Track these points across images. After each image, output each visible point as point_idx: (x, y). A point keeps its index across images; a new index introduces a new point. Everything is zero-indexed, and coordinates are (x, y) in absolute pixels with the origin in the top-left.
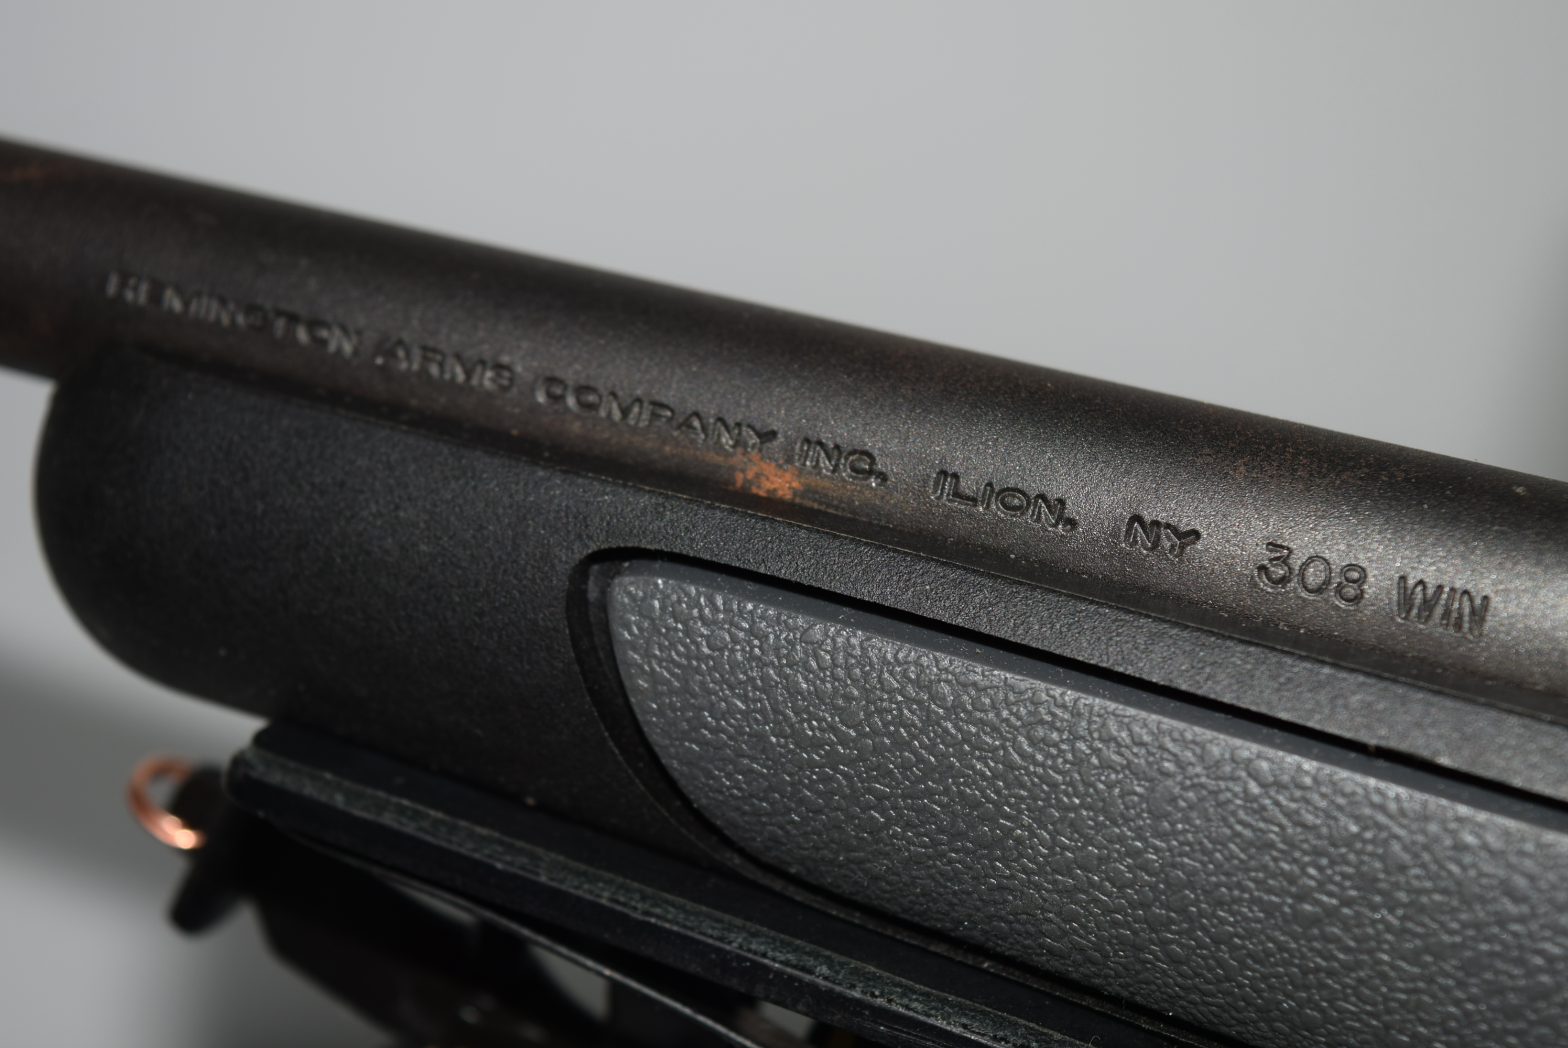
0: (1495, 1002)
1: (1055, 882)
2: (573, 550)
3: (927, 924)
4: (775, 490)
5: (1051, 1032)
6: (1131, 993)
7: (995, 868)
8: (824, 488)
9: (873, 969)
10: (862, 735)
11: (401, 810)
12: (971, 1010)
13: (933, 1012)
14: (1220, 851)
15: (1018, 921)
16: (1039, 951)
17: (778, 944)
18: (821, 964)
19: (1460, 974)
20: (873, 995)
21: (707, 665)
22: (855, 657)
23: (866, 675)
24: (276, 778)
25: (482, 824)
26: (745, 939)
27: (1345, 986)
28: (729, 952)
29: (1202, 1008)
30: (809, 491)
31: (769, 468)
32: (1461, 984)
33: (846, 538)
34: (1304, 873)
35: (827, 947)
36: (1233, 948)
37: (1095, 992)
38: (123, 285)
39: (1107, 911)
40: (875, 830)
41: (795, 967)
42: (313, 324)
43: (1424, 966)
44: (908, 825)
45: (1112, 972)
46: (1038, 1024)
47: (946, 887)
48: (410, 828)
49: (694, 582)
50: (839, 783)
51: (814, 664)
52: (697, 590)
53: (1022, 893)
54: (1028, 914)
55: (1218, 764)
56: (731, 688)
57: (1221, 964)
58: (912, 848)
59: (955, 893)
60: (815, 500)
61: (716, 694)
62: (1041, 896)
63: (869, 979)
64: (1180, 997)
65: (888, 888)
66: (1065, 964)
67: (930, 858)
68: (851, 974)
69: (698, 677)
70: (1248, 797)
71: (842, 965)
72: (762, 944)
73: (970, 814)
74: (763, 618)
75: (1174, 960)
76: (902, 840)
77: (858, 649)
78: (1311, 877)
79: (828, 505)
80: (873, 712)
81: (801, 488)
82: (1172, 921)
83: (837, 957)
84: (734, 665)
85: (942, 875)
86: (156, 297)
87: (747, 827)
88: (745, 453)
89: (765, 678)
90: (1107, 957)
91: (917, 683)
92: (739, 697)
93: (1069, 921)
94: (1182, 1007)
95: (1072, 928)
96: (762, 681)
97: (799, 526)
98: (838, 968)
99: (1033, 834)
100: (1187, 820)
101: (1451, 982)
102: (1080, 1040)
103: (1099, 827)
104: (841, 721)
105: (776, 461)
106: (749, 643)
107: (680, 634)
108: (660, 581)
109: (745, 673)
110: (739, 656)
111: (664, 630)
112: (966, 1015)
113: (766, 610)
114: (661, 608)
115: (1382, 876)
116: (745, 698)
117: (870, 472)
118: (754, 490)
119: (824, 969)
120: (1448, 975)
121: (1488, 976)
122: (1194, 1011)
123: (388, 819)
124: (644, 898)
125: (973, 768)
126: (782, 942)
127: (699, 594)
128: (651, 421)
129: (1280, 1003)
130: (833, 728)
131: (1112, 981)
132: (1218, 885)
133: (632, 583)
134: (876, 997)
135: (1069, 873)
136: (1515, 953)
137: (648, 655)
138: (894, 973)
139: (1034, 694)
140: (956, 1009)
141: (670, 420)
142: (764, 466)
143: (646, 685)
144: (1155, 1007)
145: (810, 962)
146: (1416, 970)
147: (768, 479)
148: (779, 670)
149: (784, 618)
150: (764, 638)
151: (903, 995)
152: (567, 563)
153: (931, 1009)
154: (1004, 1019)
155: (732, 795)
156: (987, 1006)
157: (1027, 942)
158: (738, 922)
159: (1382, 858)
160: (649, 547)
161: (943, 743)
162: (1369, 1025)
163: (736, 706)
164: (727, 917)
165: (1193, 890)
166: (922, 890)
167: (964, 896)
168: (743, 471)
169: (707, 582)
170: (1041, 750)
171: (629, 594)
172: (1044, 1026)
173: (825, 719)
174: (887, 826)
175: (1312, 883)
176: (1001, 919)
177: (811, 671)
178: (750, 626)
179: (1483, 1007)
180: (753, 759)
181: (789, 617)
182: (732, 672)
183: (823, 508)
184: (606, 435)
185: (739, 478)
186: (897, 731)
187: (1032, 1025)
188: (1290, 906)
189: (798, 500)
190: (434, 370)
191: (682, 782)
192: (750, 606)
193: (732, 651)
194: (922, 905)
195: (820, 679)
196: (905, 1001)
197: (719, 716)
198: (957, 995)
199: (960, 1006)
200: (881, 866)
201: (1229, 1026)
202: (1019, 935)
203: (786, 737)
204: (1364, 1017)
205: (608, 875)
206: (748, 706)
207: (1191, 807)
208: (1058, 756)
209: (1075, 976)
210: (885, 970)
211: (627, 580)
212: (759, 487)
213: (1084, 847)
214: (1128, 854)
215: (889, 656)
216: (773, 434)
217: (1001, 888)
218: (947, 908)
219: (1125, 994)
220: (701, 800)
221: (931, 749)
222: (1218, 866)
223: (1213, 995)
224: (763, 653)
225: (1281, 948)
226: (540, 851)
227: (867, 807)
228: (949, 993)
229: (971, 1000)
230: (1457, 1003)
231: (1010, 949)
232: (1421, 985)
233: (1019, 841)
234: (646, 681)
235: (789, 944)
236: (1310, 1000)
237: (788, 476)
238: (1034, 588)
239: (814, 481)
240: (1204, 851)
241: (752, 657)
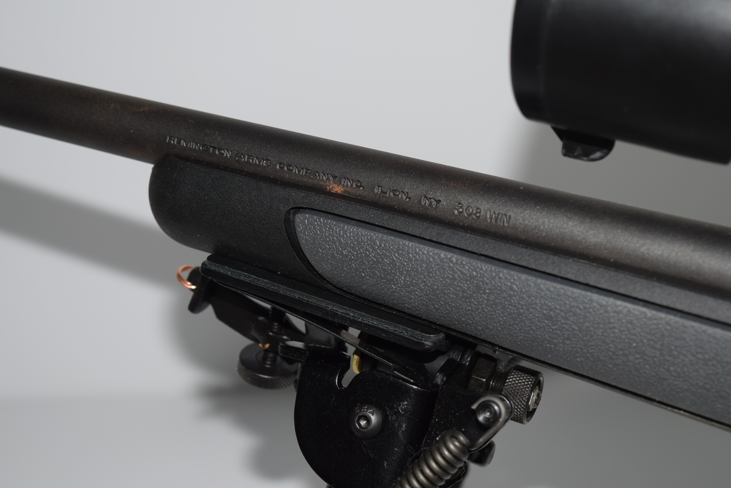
0: (510, 317)
1: (406, 290)
2: (285, 208)
3: (378, 302)
4: (337, 191)
5: (408, 328)
6: (428, 318)
7: (392, 287)
8: (349, 190)
9: (364, 314)
10: (357, 254)
11: (245, 276)
12: (388, 323)
13: (379, 324)
14: (444, 281)
15: (399, 300)
16: (405, 308)
17: (340, 308)
18: (351, 313)
19: (502, 310)
20: (364, 320)
21: (319, 237)
22: (355, 234)
23: (358, 238)
24: (213, 268)
25: (266, 279)
26: (332, 307)
27: (476, 314)
28: (328, 310)
29: (445, 321)
30: (345, 191)
31: (335, 185)
32: (502, 312)
33: (353, 203)
34: (464, 286)
35: (352, 308)
36: (449, 305)
37: (420, 318)
38: (170, 139)
39: (419, 297)
40: (363, 278)
41: (345, 314)
42: (220, 149)
43: (493, 308)
44: (370, 276)
45: (423, 313)
46: (405, 326)
47: (381, 292)
48: (248, 280)
49: (316, 215)
50: (353, 266)
51: (345, 236)
52: (316, 217)
53: (399, 293)
54: (401, 298)
55: (443, 259)
56: (325, 243)
57: (447, 309)
58: (372, 282)
59: (383, 293)
60: (347, 194)
61: (322, 244)
62: (403, 293)
63: (363, 316)
64: (439, 319)
65: (367, 293)
66: (411, 311)
67: (376, 284)
68: (358, 315)
69: (317, 240)
70: (450, 267)
71: (356, 313)
72: (336, 308)
73: (384, 273)
74: (332, 224)
75: (436, 309)
76: (369, 280)
77: (356, 232)
78: (466, 287)
79: (350, 195)
80: (360, 248)
81: (343, 190)
82: (434, 299)
83: (355, 311)
84: (326, 237)
85: (379, 289)
86: (179, 142)
87: (332, 278)
88: (329, 181)
89: (333, 239)
90: (420, 309)
91: (370, 240)
92: (327, 244)
93: (411, 300)
94: (440, 321)
95: (411, 301)
96: (333, 240)
97: (341, 201)
98: (355, 313)
99: (400, 278)
100: (436, 273)
101: (500, 312)
102: (415, 330)
103: (415, 275)
104: (353, 250)
105: (337, 184)
106: (329, 231)
107: (312, 229)
108: (307, 215)
109: (329, 238)
110: (327, 234)
111: (308, 228)
112: (387, 325)
113: (333, 222)
114: (307, 222)
115: (482, 286)
116: (329, 245)
117: (360, 186)
118: (332, 191)
119: (352, 314)
120: (499, 310)
121: (508, 310)
122: (443, 322)
123: (242, 278)
124: (306, 297)
125: (384, 261)
126: (341, 307)
127: (317, 218)
128: (305, 174)
129: (462, 319)
130: (351, 252)
131: (423, 315)
132: (444, 289)
133: (300, 216)
134: (365, 321)
135: (409, 288)
136: (514, 304)
137: (304, 234)
138: (369, 315)
139: (398, 242)
140: (385, 323)
141: (310, 173)
142: (334, 185)
143: (304, 242)
144: (434, 321)
145: (348, 312)
146: (492, 309)
147: (335, 188)
148: (337, 238)
149: (338, 224)
150: (333, 230)
151: (372, 320)
152: (284, 211)
153: (378, 323)
154: (396, 325)
155: (327, 270)
156: (392, 322)
157: (402, 306)
158: (330, 302)
159: (482, 282)
160: (304, 207)
161: (377, 255)
162: (482, 324)
163: (327, 247)
164: (327, 301)
165: (439, 291)
166: (375, 293)
167: (385, 294)
168: (329, 186)
169: (319, 215)
170: (401, 256)
171: (300, 219)
172: (406, 327)
173: (348, 250)
174: (365, 276)
175: (466, 288)
176: (395, 300)
177: (345, 238)
178: (329, 226)
179: (508, 318)
180: (332, 260)
181: (339, 224)
182: (325, 238)
183: (349, 195)
184: (294, 177)
185: (328, 188)
186: (366, 252)
187: (403, 327)
188: (461, 294)
189: (343, 194)
190: (251, 161)
191: (315, 267)
192: (329, 221)
193: (325, 233)
194: (376, 297)
195: (347, 240)
196: (372, 321)
197: (323, 249)
198: (385, 320)
199: (385, 322)
200: (364, 287)
201: (452, 326)
202: (400, 304)
203: (339, 255)
204: (481, 321)
205: (297, 291)
206: (330, 247)
207: (437, 270)
208: (405, 258)
209: (414, 314)
210: (367, 314)
211: (299, 215)
212: (333, 190)
213: (412, 281)
214: (423, 282)
215: (363, 233)
216: (336, 177)
217: (393, 292)
218: (382, 297)
219: (427, 318)
220: (320, 271)
221: (374, 257)
222: (444, 285)
223: (446, 318)
224: (333, 233)
225: (460, 305)
226: (280, 285)
227: (360, 272)
228: (383, 319)
229: (388, 321)
230: (502, 317)
231: (398, 308)
232: (493, 313)
233: (397, 279)
234: (304, 241)
235: (343, 308)
236: (468, 318)
237: (340, 187)
238: (399, 216)
239: (346, 189)
240: (440, 281)
241: (330, 234)
